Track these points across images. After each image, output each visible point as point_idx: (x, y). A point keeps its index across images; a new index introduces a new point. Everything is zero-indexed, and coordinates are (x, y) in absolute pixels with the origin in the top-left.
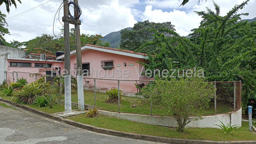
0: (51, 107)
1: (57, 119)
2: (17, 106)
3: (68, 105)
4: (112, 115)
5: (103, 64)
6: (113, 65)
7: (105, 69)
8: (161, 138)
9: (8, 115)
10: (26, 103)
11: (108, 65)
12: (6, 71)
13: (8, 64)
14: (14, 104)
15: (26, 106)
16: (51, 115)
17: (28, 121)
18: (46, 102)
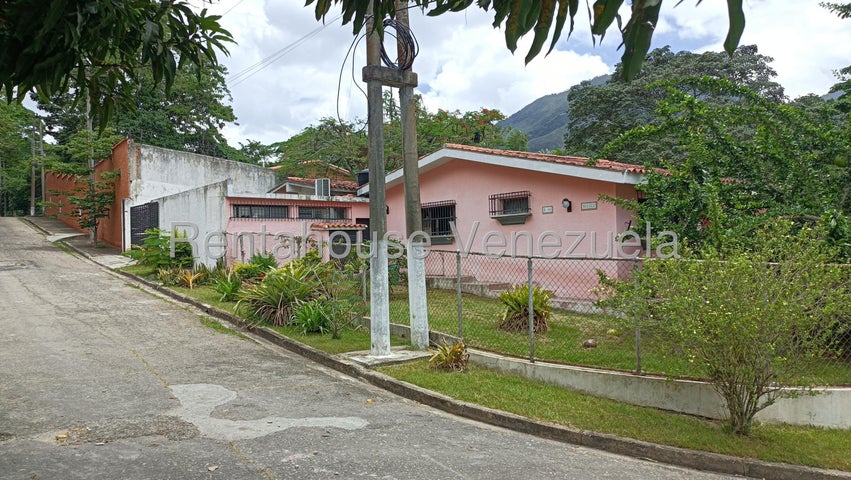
0: (335, 337)
1: (348, 370)
2: (249, 330)
3: (379, 330)
4: (512, 367)
5: (498, 205)
6: (528, 209)
7: (503, 222)
8: (658, 446)
9: (224, 354)
10: (270, 322)
11: (513, 210)
12: (224, 229)
13: (228, 211)
14: (240, 324)
15: (271, 330)
16: (332, 357)
17: (271, 370)
18: (322, 322)
